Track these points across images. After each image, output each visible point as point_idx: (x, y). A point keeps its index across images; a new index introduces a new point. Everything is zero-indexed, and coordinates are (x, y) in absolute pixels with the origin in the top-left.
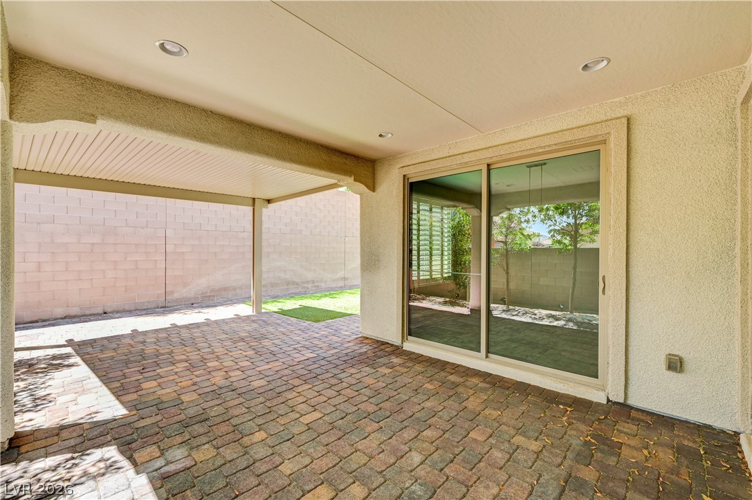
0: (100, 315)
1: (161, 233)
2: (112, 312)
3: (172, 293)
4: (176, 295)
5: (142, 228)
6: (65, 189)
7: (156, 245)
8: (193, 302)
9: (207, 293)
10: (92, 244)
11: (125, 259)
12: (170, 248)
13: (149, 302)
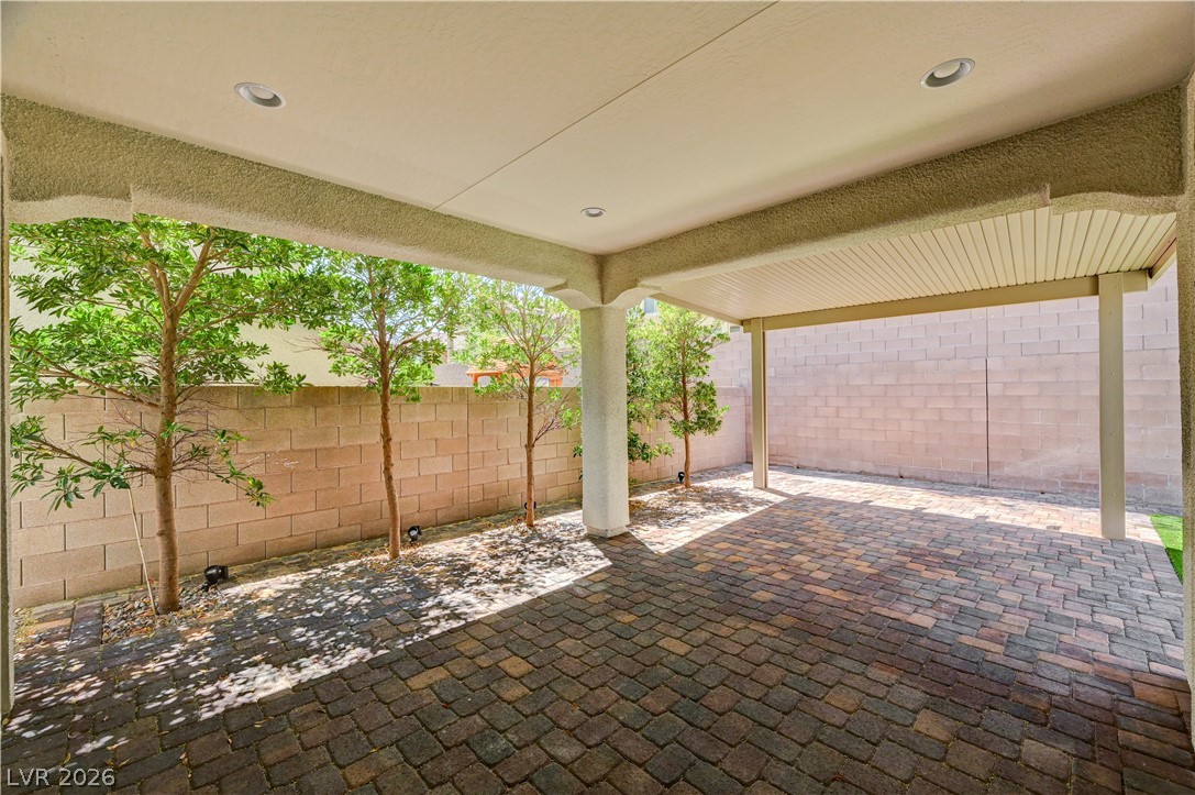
0: (896, 478)
1: (979, 366)
2: (910, 478)
3: (1000, 465)
4: (1008, 471)
5: (948, 360)
6: (858, 322)
7: (970, 384)
8: (1044, 488)
9: (1077, 477)
10: (886, 386)
11: (925, 406)
12: (994, 390)
13: (960, 473)
